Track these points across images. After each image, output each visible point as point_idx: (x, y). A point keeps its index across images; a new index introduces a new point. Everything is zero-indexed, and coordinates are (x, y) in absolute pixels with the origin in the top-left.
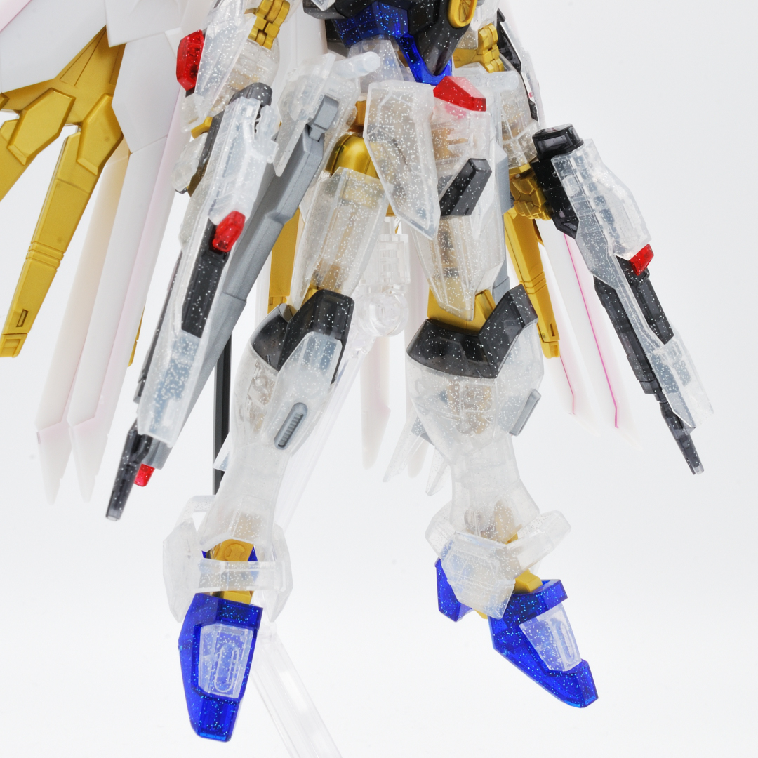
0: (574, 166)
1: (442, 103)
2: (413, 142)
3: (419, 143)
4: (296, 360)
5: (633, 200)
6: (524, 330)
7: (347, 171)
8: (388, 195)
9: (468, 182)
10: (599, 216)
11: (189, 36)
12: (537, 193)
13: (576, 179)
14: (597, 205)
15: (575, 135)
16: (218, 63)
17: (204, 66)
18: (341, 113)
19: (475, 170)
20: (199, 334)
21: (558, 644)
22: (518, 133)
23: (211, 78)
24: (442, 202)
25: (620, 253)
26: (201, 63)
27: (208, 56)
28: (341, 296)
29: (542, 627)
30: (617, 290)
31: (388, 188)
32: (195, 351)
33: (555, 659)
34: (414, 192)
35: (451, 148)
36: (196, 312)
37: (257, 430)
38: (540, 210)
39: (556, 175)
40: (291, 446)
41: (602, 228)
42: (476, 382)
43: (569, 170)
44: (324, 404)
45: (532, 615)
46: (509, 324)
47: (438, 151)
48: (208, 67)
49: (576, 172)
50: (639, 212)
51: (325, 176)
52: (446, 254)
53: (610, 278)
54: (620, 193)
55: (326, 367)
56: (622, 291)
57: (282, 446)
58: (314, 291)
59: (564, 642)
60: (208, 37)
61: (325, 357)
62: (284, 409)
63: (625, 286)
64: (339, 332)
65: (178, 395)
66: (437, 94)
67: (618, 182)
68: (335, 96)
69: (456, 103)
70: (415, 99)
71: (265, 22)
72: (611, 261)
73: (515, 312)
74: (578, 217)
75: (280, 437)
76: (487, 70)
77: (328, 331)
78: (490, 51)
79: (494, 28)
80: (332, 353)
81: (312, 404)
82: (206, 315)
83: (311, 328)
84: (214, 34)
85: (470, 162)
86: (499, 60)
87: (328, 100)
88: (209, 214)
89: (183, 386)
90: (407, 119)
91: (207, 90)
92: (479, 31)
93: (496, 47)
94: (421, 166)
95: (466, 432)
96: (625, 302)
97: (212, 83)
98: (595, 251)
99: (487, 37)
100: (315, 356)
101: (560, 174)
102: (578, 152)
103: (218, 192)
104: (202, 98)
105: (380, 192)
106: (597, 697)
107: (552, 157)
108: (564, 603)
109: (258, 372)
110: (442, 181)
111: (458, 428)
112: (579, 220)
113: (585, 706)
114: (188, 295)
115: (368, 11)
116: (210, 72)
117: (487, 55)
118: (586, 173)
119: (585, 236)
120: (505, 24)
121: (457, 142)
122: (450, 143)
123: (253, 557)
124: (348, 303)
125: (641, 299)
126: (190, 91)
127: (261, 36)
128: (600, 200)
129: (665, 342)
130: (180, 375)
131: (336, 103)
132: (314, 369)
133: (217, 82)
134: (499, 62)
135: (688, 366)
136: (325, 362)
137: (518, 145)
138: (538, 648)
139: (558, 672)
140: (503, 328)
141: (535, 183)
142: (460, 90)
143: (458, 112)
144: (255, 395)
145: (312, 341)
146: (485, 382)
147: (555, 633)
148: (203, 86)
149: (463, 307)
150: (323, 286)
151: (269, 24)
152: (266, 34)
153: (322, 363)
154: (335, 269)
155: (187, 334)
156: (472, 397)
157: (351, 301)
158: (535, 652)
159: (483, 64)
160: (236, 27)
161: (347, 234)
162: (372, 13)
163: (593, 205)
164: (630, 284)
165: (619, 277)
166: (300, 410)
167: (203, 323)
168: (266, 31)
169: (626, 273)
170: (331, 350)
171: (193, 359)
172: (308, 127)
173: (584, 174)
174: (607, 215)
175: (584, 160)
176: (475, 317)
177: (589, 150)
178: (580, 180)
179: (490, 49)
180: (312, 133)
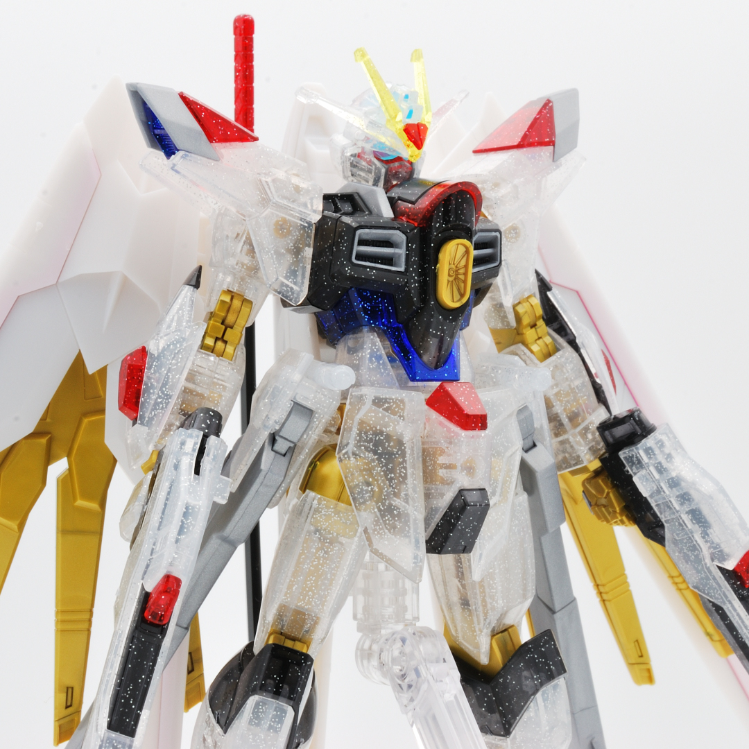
0: (645, 459)
1: (434, 415)
5: (726, 495)
10: (686, 518)
11: (130, 355)
12: (611, 495)
13: (650, 473)
14: (682, 504)
15: (644, 420)
16: (164, 385)
17: (147, 390)
18: (314, 424)
19: (467, 506)
20: (132, 734)
22: (580, 424)
23: (156, 404)
24: (433, 537)
25: (720, 562)
26: (144, 387)
27: (151, 376)
30: (725, 608)
35: (442, 473)
36: (127, 705)
38: (618, 515)
39: (628, 471)
41: (692, 532)
43: (640, 464)
46: (526, 678)
47: (429, 476)
48: (152, 391)
49: (648, 466)
53: (714, 592)
54: (706, 487)
56: (730, 608)
60: (152, 354)
63: (733, 602)
67: (705, 473)
69: (450, 418)
71: (224, 327)
72: (710, 572)
74: (663, 520)
76: (532, 352)
78: (534, 329)
79: (536, 301)
84: (158, 349)
85: (461, 491)
86: (548, 337)
88: (143, 579)
91: (151, 419)
92: (514, 307)
93: (541, 323)
96: (737, 622)
97: (157, 410)
98: (691, 561)
99: (526, 312)
101: (632, 470)
102: (649, 441)
103: (153, 549)
104: (145, 429)
107: (620, 450)
110: (431, 512)
112: (665, 524)
115: (345, 300)
116: (154, 397)
117: (530, 334)
118: (662, 466)
119: (675, 542)
120: (553, 293)
121: (448, 467)
122: (442, 466)
126: (134, 422)
127: (220, 345)
128: (685, 498)
131: (309, 412)
133: (162, 408)
134: (548, 340)
137: (579, 438)
140: (520, 682)
141: (609, 482)
142: (455, 403)
143: (450, 431)
148: (147, 415)
151: (228, 329)
152: (226, 342)
159: (526, 346)
160: (184, 339)
162: (350, 302)
163: (676, 505)
164: (739, 598)
165: (724, 592)
168: (225, 338)
169: (732, 586)
172: (273, 439)
173: (660, 469)
174: (697, 515)
175: (657, 451)
176: (490, 659)
177: (664, 438)
178: (657, 476)
179: (533, 326)
180: (277, 447)
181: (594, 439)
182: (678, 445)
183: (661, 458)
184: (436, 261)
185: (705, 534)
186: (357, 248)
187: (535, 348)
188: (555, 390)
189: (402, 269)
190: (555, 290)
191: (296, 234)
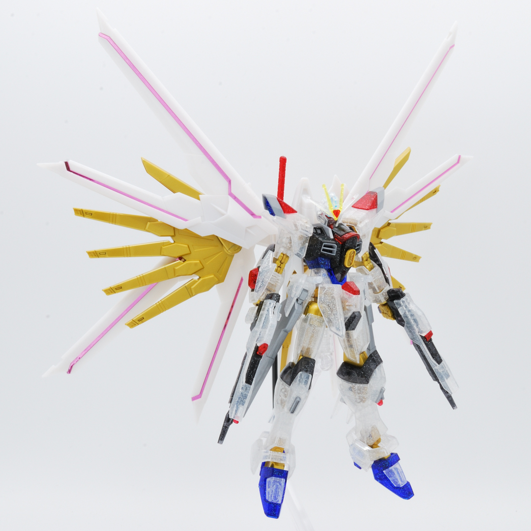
1: (344, 291)
2: (335, 305)
3: (337, 305)
4: (296, 382)
5: (425, 315)
6: (378, 367)
7: (311, 314)
8: (326, 322)
9: (353, 320)
17: (258, 282)
18: (309, 295)
19: (355, 316)
20: (251, 384)
21: (398, 477)
23: (260, 287)
24: (345, 324)
27: (259, 278)
28: (311, 359)
29: (391, 471)
31: (326, 320)
32: (249, 390)
33: (397, 483)
34: (336, 323)
35: (347, 307)
37: (283, 408)
40: (296, 412)
42: (361, 385)
43: (400, 305)
44: (306, 397)
45: (388, 467)
46: (372, 365)
47: (344, 308)
50: (427, 319)
51: (303, 316)
52: (348, 341)
54: (419, 313)
55: (307, 384)
57: (293, 412)
58: (301, 357)
59: (400, 476)
61: (306, 380)
62: (292, 399)
64: (310, 371)
65: (243, 405)
66: (343, 288)
67: (419, 309)
68: (307, 289)
69: (349, 292)
70: (335, 290)
73: (374, 361)
75: (292, 410)
77: (306, 371)
80: (308, 379)
81: (302, 397)
82: (253, 377)
83: (300, 371)
85: (354, 313)
87: (305, 290)
89: (245, 402)
90: (333, 297)
91: (258, 291)
94: (338, 314)
95: (359, 403)
100: (303, 380)
105: (323, 321)
106: (414, 495)
108: (399, 461)
109: (283, 387)
110: (345, 318)
111: (356, 401)
113: (409, 499)
114: (248, 370)
116: (260, 284)
121: (349, 306)
122: (347, 306)
123: (284, 452)
124: (313, 361)
125: (429, 349)
126: (253, 290)
127: (279, 268)
128: (412, 315)
129: (439, 364)
130: (244, 398)
131: (307, 291)
132: (302, 385)
135: (449, 372)
136: (306, 382)
138: (390, 479)
139: (398, 488)
140: (370, 367)
142: (351, 287)
143: (350, 295)
144: (282, 394)
145: (301, 375)
146: (365, 385)
147: (396, 473)
149: (355, 358)
150: (304, 355)
153: (305, 383)
154: (308, 349)
155: (247, 384)
156: (360, 391)
157: (314, 360)
158: (389, 480)
161: (312, 337)
166: (298, 399)
167: (252, 380)
170: (308, 378)
171: (248, 393)
172: (297, 300)
173: (406, 307)
174: (415, 321)
175: (406, 302)
176: (360, 362)
177: (407, 298)
178: (405, 309)
179: (367, 260)
180: (298, 302)
181: (385, 295)
182: (411, 300)
183: (407, 304)
184: (345, 254)
185: (417, 325)
186: (323, 248)
187: (368, 267)
188: (374, 280)
189: (335, 255)
190: (376, 249)
191: (304, 239)
